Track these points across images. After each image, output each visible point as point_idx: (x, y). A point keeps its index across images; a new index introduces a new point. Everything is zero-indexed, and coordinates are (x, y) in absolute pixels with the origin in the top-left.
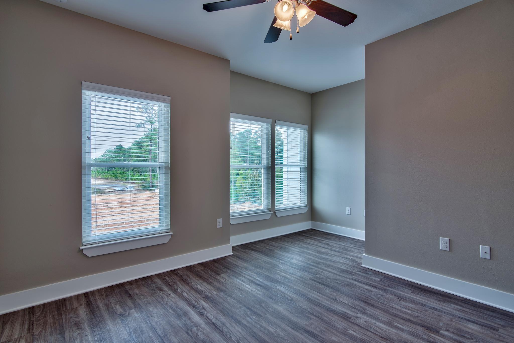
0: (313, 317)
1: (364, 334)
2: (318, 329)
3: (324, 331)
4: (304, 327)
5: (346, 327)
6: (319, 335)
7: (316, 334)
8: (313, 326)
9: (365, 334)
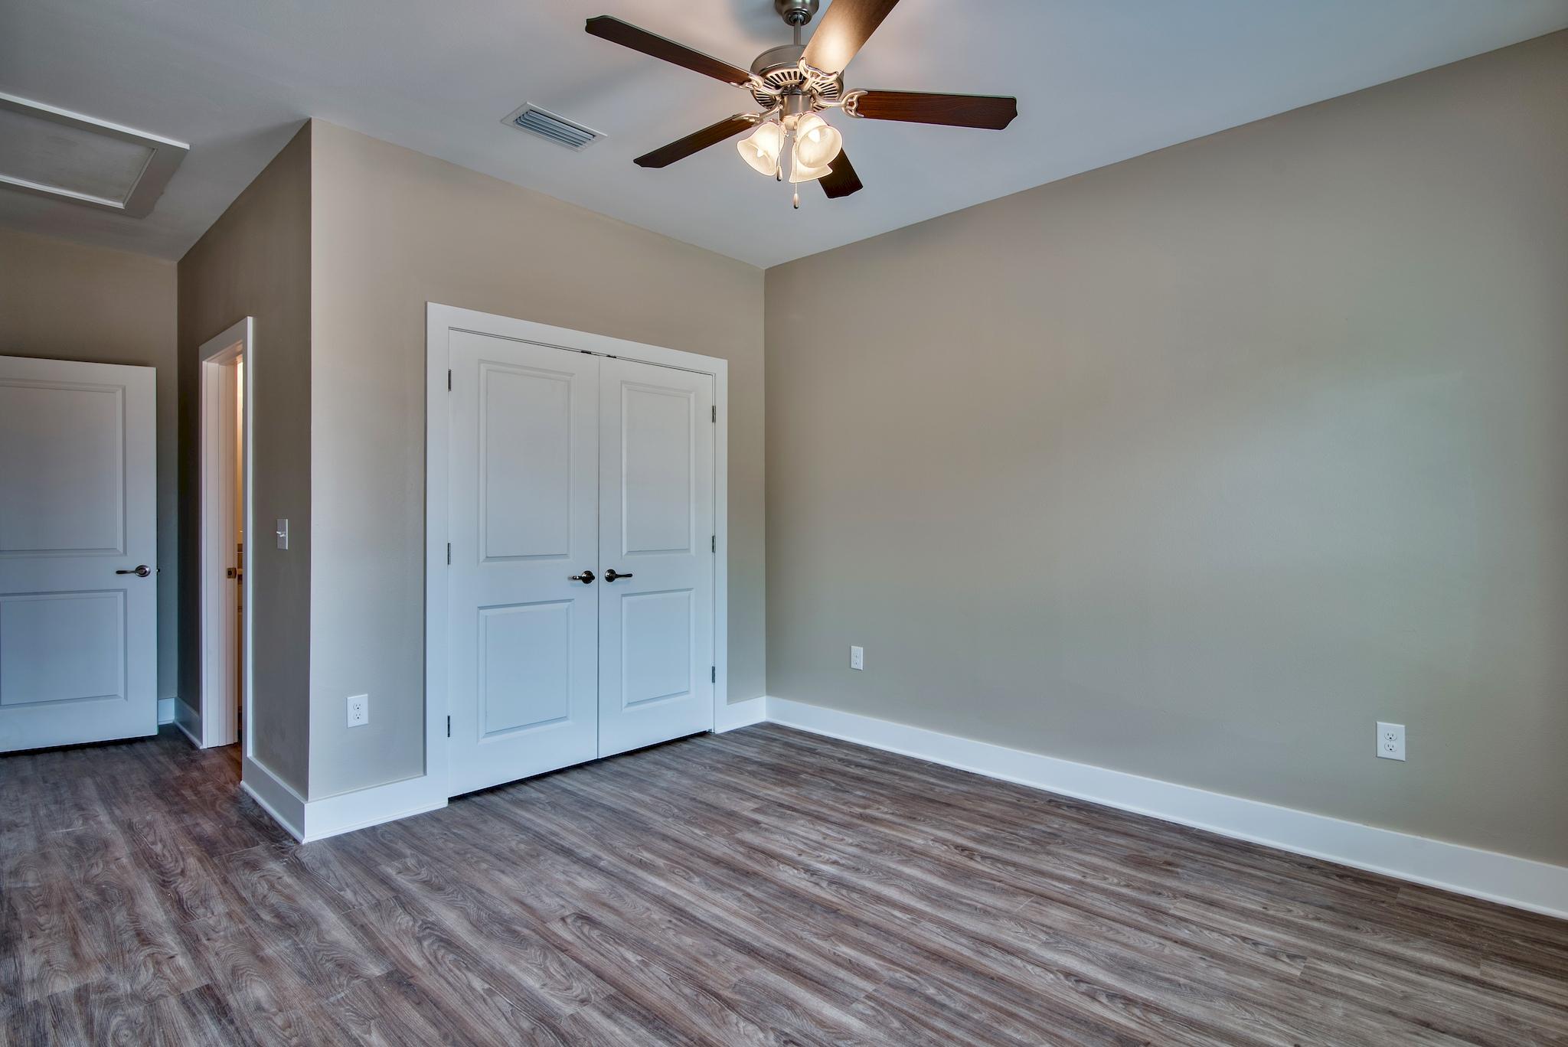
0: (727, 993)
1: (606, 957)
2: (722, 959)
3: (706, 955)
4: (760, 961)
5: (641, 970)
6: (725, 945)
7: (731, 948)
8: (733, 965)
9: (602, 955)
